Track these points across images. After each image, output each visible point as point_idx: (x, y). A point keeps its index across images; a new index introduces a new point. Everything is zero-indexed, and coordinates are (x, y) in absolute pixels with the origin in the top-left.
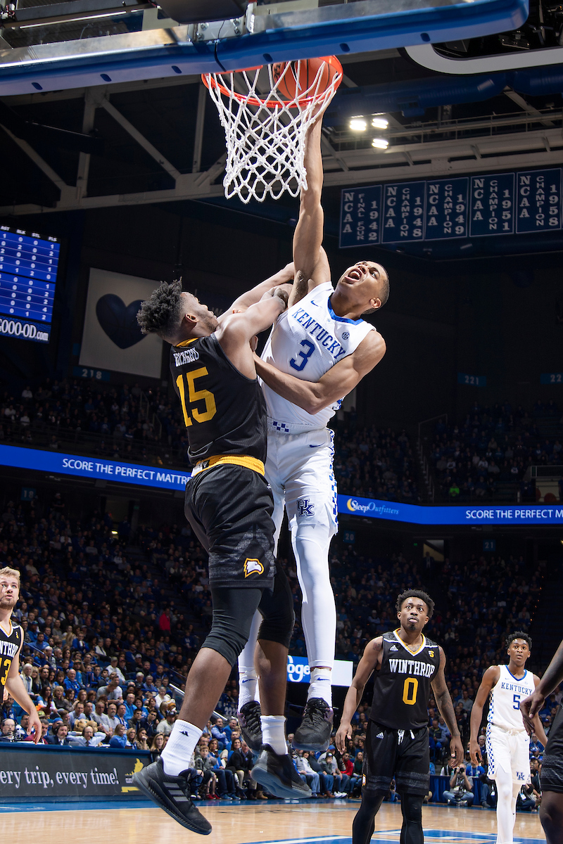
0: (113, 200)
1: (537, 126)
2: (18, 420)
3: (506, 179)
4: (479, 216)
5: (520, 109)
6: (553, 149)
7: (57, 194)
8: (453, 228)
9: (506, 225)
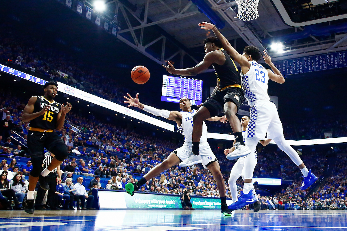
3: (312, 58)
4: (306, 67)
5: (315, 40)
8: (300, 71)
9: (313, 69)
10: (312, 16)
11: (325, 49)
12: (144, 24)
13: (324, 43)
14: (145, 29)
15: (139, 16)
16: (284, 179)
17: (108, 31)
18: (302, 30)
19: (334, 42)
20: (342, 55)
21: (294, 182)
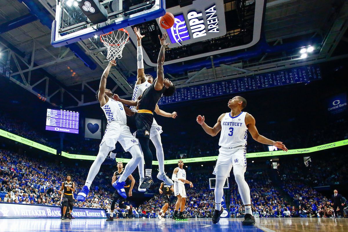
0: (89, 103)
2: (73, 149)
4: (164, 100)
5: (171, 77)
6: (178, 85)
7: (78, 103)
9: (170, 101)
10: (168, 58)
11: (180, 85)
12: (31, 68)
13: (179, 80)
14: (32, 71)
15: (27, 61)
16: (147, 193)
17: (3, 74)
19: (188, 78)
20: (194, 89)
21: (155, 195)
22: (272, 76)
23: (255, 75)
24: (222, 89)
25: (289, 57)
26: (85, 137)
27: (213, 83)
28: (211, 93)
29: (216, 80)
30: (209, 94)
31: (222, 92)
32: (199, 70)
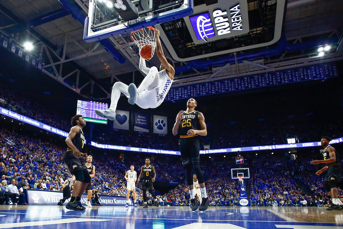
1: (199, 75)
2: (102, 139)
3: (194, 86)
4: (189, 93)
5: (196, 72)
7: (107, 95)
8: (184, 96)
9: (195, 95)
10: (194, 53)
11: (204, 79)
12: (63, 61)
13: (203, 74)
14: (64, 64)
15: (59, 54)
16: (172, 182)
17: (35, 66)
18: (186, 64)
19: (212, 73)
20: (218, 84)
21: (179, 184)
22: (291, 72)
23: (275, 71)
24: (244, 85)
25: (308, 55)
26: (114, 128)
27: (236, 78)
28: (234, 88)
29: (239, 75)
30: (232, 88)
31: (244, 87)
32: (223, 66)
